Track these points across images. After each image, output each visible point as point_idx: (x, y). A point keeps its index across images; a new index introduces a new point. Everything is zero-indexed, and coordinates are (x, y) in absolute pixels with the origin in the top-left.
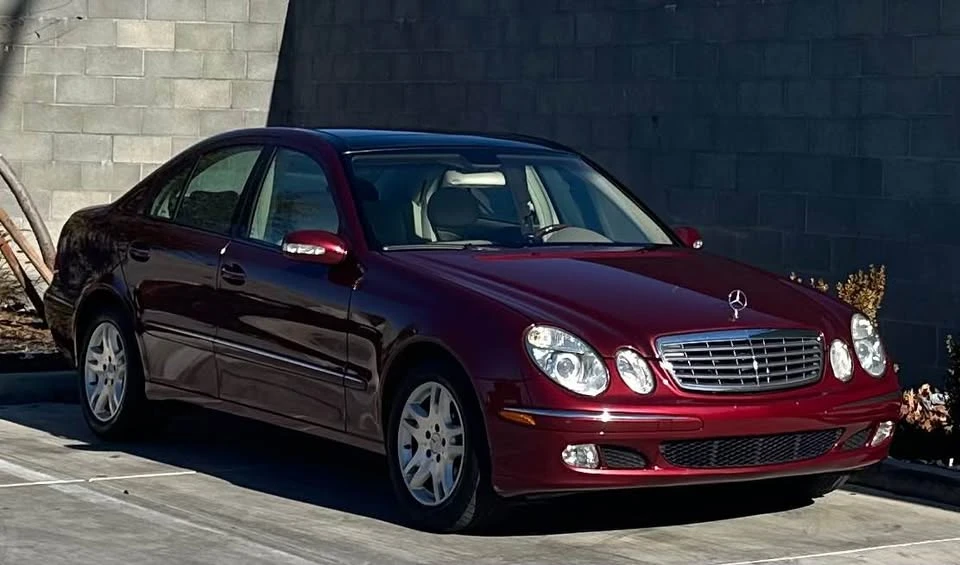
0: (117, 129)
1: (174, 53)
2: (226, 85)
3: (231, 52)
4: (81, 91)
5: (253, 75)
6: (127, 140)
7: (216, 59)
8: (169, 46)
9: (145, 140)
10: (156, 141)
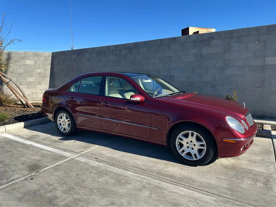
0: (27, 76)
1: (34, 65)
2: (43, 69)
3: (43, 65)
4: (20, 71)
5: (47, 68)
6: (28, 78)
7: (41, 66)
8: (33, 64)
9: (31, 78)
10: (33, 78)
